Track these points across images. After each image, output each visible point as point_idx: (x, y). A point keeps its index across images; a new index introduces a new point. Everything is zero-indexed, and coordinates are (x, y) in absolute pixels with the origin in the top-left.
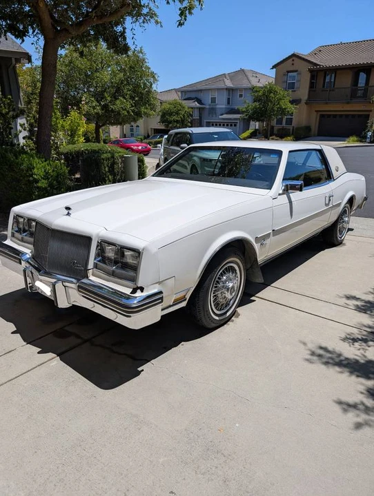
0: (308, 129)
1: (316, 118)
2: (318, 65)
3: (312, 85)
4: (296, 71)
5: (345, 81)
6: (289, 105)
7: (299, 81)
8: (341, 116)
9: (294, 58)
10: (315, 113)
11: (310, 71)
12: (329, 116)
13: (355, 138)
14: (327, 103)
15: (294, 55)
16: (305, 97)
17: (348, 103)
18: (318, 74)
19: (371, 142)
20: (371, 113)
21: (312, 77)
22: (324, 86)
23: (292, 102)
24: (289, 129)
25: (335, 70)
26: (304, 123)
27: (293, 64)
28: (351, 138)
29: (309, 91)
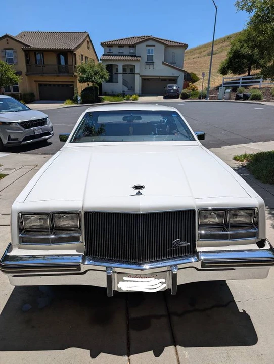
0: (32, 95)
1: (36, 87)
2: (29, 46)
3: (27, 62)
4: (12, 49)
5: (51, 60)
6: (15, 76)
7: (16, 57)
8: (54, 85)
9: (7, 38)
10: (35, 83)
11: (24, 50)
12: (45, 85)
13: (71, 101)
14: (43, 76)
15: (6, 36)
16: (24, 70)
17: (58, 76)
18: (30, 53)
19: (81, 103)
20: (74, 84)
21: (26, 55)
22: (36, 63)
23: (17, 74)
24: (18, 95)
25: (43, 51)
26: (28, 90)
27: (8, 43)
28: (68, 101)
29: (27, 65)
